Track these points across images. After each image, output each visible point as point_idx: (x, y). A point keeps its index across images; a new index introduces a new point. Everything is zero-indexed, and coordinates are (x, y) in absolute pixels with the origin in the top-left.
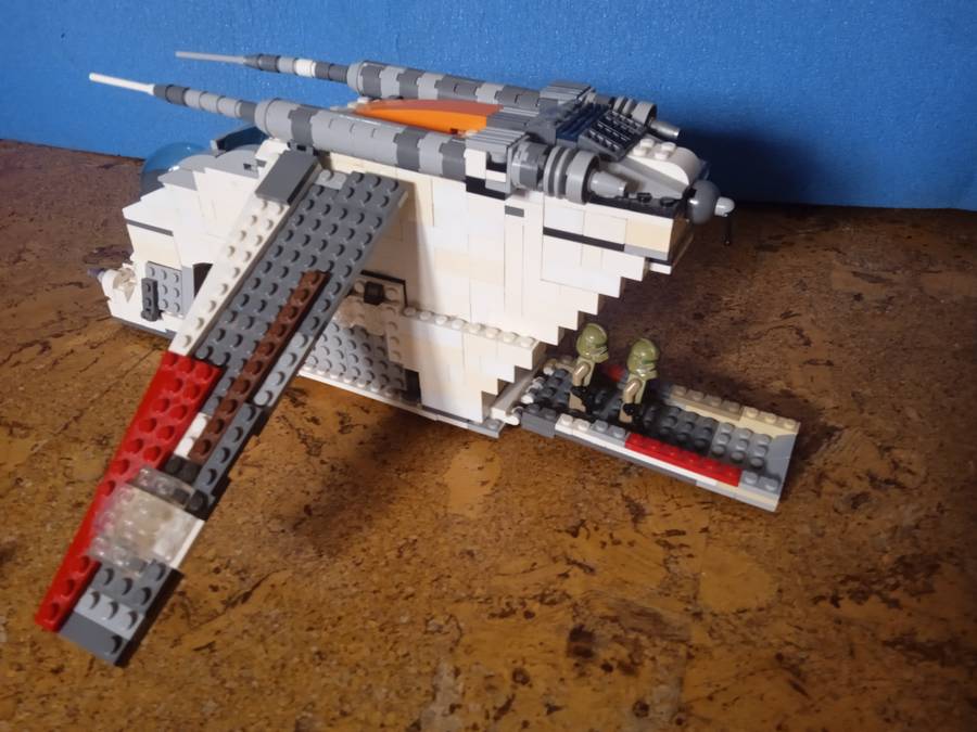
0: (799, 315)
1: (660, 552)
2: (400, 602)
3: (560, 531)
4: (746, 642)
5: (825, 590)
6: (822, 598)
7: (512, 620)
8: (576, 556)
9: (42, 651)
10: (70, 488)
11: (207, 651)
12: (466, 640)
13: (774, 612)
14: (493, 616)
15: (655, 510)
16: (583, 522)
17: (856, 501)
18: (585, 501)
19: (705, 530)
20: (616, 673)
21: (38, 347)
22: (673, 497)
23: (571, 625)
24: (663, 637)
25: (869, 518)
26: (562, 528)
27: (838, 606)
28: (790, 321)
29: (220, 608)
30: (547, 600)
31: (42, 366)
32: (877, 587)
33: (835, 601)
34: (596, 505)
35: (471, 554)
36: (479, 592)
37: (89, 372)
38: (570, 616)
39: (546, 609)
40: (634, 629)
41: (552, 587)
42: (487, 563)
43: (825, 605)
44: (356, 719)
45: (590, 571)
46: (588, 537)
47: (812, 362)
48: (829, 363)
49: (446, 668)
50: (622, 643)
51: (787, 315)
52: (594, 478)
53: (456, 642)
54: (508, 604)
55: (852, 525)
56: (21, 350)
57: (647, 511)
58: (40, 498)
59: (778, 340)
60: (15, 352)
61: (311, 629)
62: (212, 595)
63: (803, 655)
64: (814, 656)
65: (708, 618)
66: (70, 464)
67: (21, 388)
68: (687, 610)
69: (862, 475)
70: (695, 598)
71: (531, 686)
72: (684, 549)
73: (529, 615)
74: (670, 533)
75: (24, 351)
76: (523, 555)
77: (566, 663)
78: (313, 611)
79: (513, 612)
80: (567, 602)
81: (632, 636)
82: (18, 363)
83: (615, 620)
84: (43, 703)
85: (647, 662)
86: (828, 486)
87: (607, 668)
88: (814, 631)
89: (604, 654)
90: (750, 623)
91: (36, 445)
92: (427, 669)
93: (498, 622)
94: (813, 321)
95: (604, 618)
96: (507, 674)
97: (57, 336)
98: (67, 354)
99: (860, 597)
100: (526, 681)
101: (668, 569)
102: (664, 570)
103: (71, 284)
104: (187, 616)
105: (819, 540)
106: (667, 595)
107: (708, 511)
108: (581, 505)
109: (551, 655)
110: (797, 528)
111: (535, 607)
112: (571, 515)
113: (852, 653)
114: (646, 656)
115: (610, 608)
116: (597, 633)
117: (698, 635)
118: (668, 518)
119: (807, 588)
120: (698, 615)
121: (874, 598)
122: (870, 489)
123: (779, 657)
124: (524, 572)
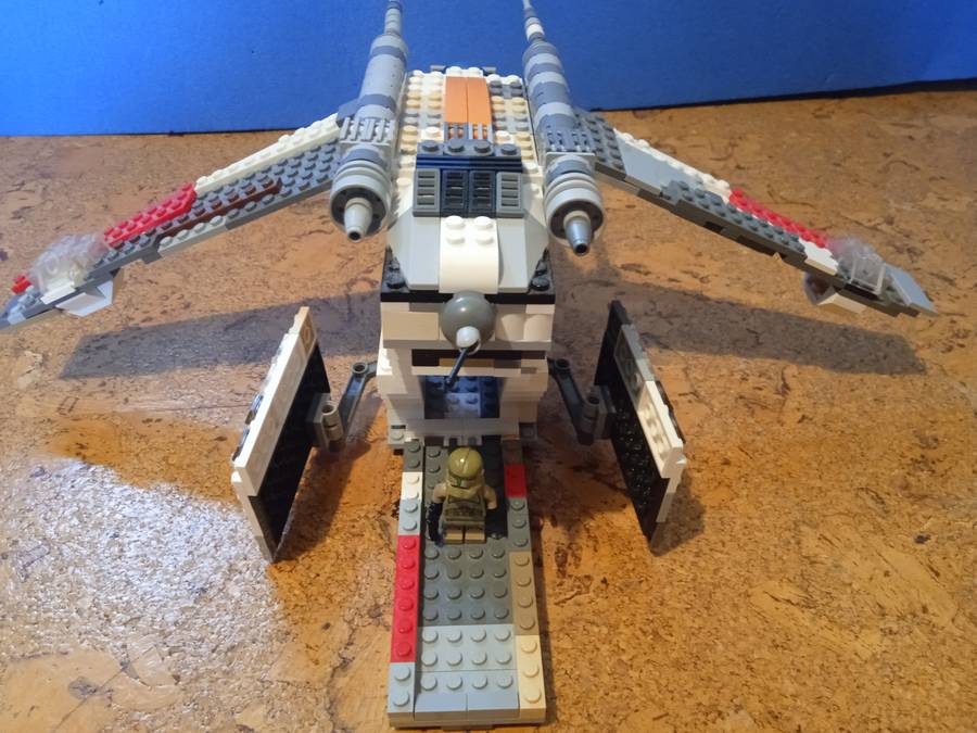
0: (893, 153)
7: (956, 351)
8: (947, 311)
11: (806, 421)
12: (946, 368)
14: (944, 352)
28: (892, 158)
29: (780, 397)
44: (943, 423)
45: (962, 315)
46: (939, 299)
47: (932, 179)
48: (942, 178)
49: (956, 385)
53: (943, 370)
54: (943, 344)
56: (349, 288)
59: (899, 169)
61: (852, 390)
62: (762, 393)
73: (962, 346)
79: (951, 347)
93: (950, 354)
94: (905, 156)
104: (764, 408)
111: (960, 341)
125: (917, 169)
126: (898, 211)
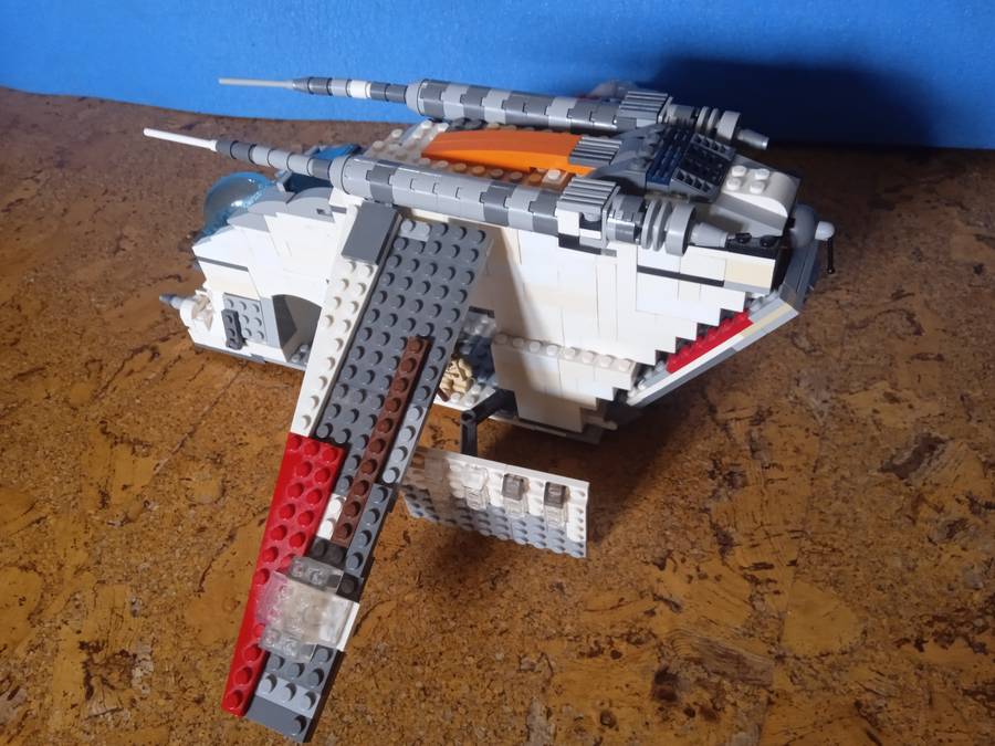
0: (913, 294)
1: (746, 588)
2: (495, 638)
3: (647, 563)
4: (827, 688)
5: (910, 632)
6: (907, 641)
7: (599, 660)
8: (662, 591)
9: (185, 680)
10: (192, 511)
12: (557, 680)
13: (856, 656)
14: (582, 654)
15: (744, 540)
16: (670, 552)
17: (952, 529)
18: (673, 528)
19: (794, 563)
20: (698, 717)
21: (147, 354)
22: (762, 525)
23: (656, 667)
24: (745, 681)
25: (964, 549)
26: (649, 559)
27: (921, 650)
28: (900, 304)
30: (634, 639)
31: (154, 375)
32: (964, 629)
33: (919, 645)
34: (684, 534)
35: (560, 586)
36: (568, 628)
37: (198, 382)
38: (655, 657)
39: (633, 649)
40: (717, 673)
41: (638, 625)
42: (576, 598)
43: (909, 648)
45: (676, 607)
46: (675, 571)
47: (922, 357)
48: (940, 358)
49: (539, 708)
50: (705, 688)
51: (898, 295)
52: (682, 502)
53: (548, 682)
54: (596, 642)
55: (946, 557)
56: (132, 357)
57: (736, 540)
58: (167, 522)
59: (886, 328)
60: (127, 360)
61: (415, 664)
63: (881, 703)
64: (892, 705)
65: (791, 661)
66: (190, 484)
67: (138, 401)
68: (770, 652)
69: (963, 498)
70: (779, 640)
71: (617, 730)
72: (770, 585)
73: (616, 655)
74: (757, 566)
75: (136, 357)
76: (610, 589)
77: (651, 706)
78: (417, 645)
79: (601, 651)
80: (653, 642)
81: (715, 679)
82: (131, 372)
83: (698, 662)
84: (191, 731)
85: (729, 708)
86: (925, 512)
87: (690, 713)
88: (895, 677)
89: (687, 698)
90: (832, 667)
91: (158, 465)
92: (521, 709)
93: (587, 661)
94: (927, 304)
95: (689, 659)
96: (595, 716)
97: (164, 340)
98: (175, 361)
99: (945, 640)
100: (612, 724)
101: (754, 607)
102: (749, 608)
103: (170, 277)
105: (908, 575)
106: (751, 636)
107: (797, 541)
108: (668, 533)
109: (636, 698)
110: (888, 560)
111: (622, 647)
112: (659, 545)
113: (931, 702)
114: (728, 702)
115: (694, 649)
116: (681, 675)
117: (780, 680)
118: (757, 548)
119: (892, 630)
120: (780, 658)
121: (960, 642)
122: (968, 514)
123: (858, 705)
124: (612, 608)
125: (918, 332)
126: (798, 401)
